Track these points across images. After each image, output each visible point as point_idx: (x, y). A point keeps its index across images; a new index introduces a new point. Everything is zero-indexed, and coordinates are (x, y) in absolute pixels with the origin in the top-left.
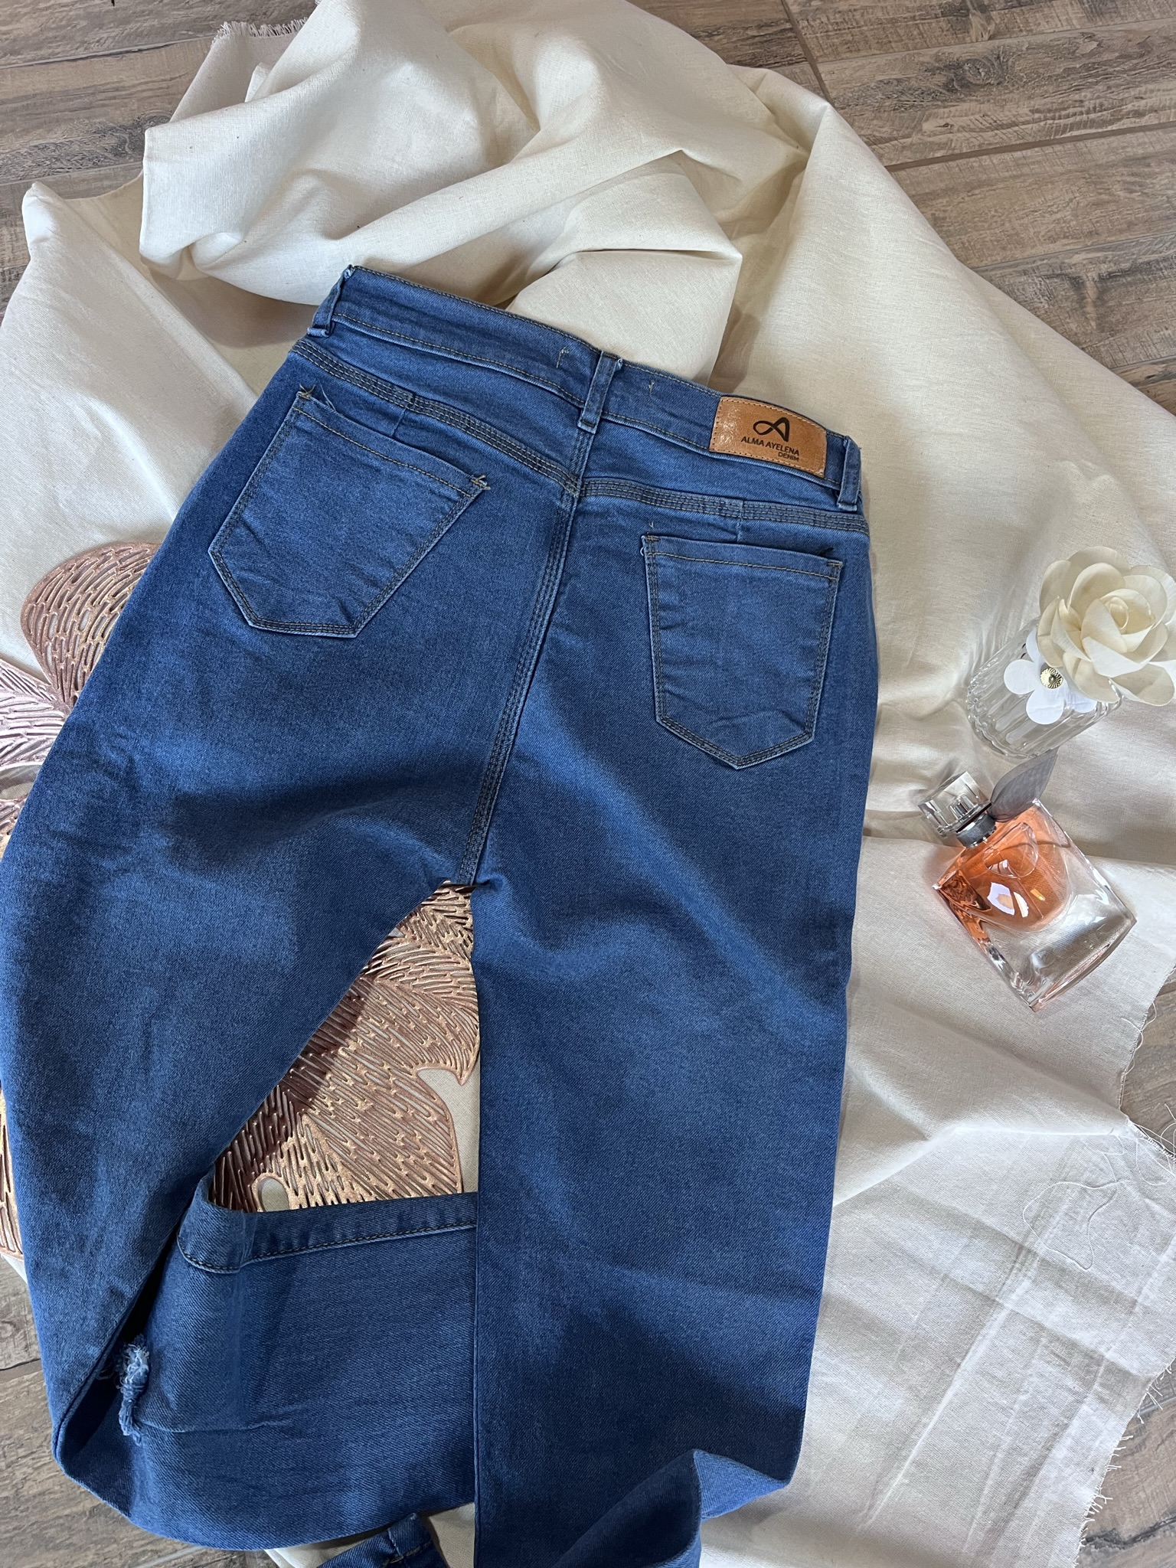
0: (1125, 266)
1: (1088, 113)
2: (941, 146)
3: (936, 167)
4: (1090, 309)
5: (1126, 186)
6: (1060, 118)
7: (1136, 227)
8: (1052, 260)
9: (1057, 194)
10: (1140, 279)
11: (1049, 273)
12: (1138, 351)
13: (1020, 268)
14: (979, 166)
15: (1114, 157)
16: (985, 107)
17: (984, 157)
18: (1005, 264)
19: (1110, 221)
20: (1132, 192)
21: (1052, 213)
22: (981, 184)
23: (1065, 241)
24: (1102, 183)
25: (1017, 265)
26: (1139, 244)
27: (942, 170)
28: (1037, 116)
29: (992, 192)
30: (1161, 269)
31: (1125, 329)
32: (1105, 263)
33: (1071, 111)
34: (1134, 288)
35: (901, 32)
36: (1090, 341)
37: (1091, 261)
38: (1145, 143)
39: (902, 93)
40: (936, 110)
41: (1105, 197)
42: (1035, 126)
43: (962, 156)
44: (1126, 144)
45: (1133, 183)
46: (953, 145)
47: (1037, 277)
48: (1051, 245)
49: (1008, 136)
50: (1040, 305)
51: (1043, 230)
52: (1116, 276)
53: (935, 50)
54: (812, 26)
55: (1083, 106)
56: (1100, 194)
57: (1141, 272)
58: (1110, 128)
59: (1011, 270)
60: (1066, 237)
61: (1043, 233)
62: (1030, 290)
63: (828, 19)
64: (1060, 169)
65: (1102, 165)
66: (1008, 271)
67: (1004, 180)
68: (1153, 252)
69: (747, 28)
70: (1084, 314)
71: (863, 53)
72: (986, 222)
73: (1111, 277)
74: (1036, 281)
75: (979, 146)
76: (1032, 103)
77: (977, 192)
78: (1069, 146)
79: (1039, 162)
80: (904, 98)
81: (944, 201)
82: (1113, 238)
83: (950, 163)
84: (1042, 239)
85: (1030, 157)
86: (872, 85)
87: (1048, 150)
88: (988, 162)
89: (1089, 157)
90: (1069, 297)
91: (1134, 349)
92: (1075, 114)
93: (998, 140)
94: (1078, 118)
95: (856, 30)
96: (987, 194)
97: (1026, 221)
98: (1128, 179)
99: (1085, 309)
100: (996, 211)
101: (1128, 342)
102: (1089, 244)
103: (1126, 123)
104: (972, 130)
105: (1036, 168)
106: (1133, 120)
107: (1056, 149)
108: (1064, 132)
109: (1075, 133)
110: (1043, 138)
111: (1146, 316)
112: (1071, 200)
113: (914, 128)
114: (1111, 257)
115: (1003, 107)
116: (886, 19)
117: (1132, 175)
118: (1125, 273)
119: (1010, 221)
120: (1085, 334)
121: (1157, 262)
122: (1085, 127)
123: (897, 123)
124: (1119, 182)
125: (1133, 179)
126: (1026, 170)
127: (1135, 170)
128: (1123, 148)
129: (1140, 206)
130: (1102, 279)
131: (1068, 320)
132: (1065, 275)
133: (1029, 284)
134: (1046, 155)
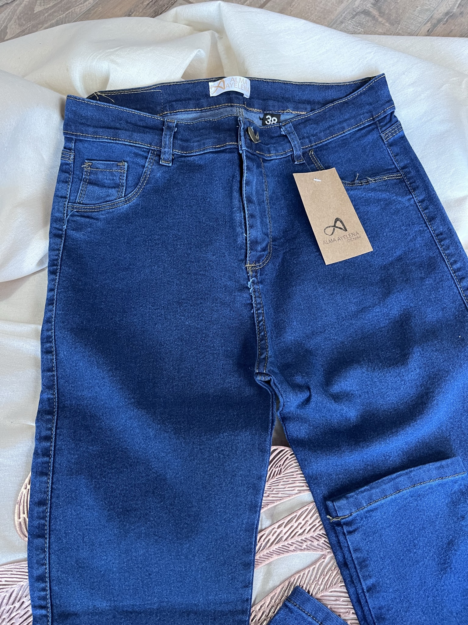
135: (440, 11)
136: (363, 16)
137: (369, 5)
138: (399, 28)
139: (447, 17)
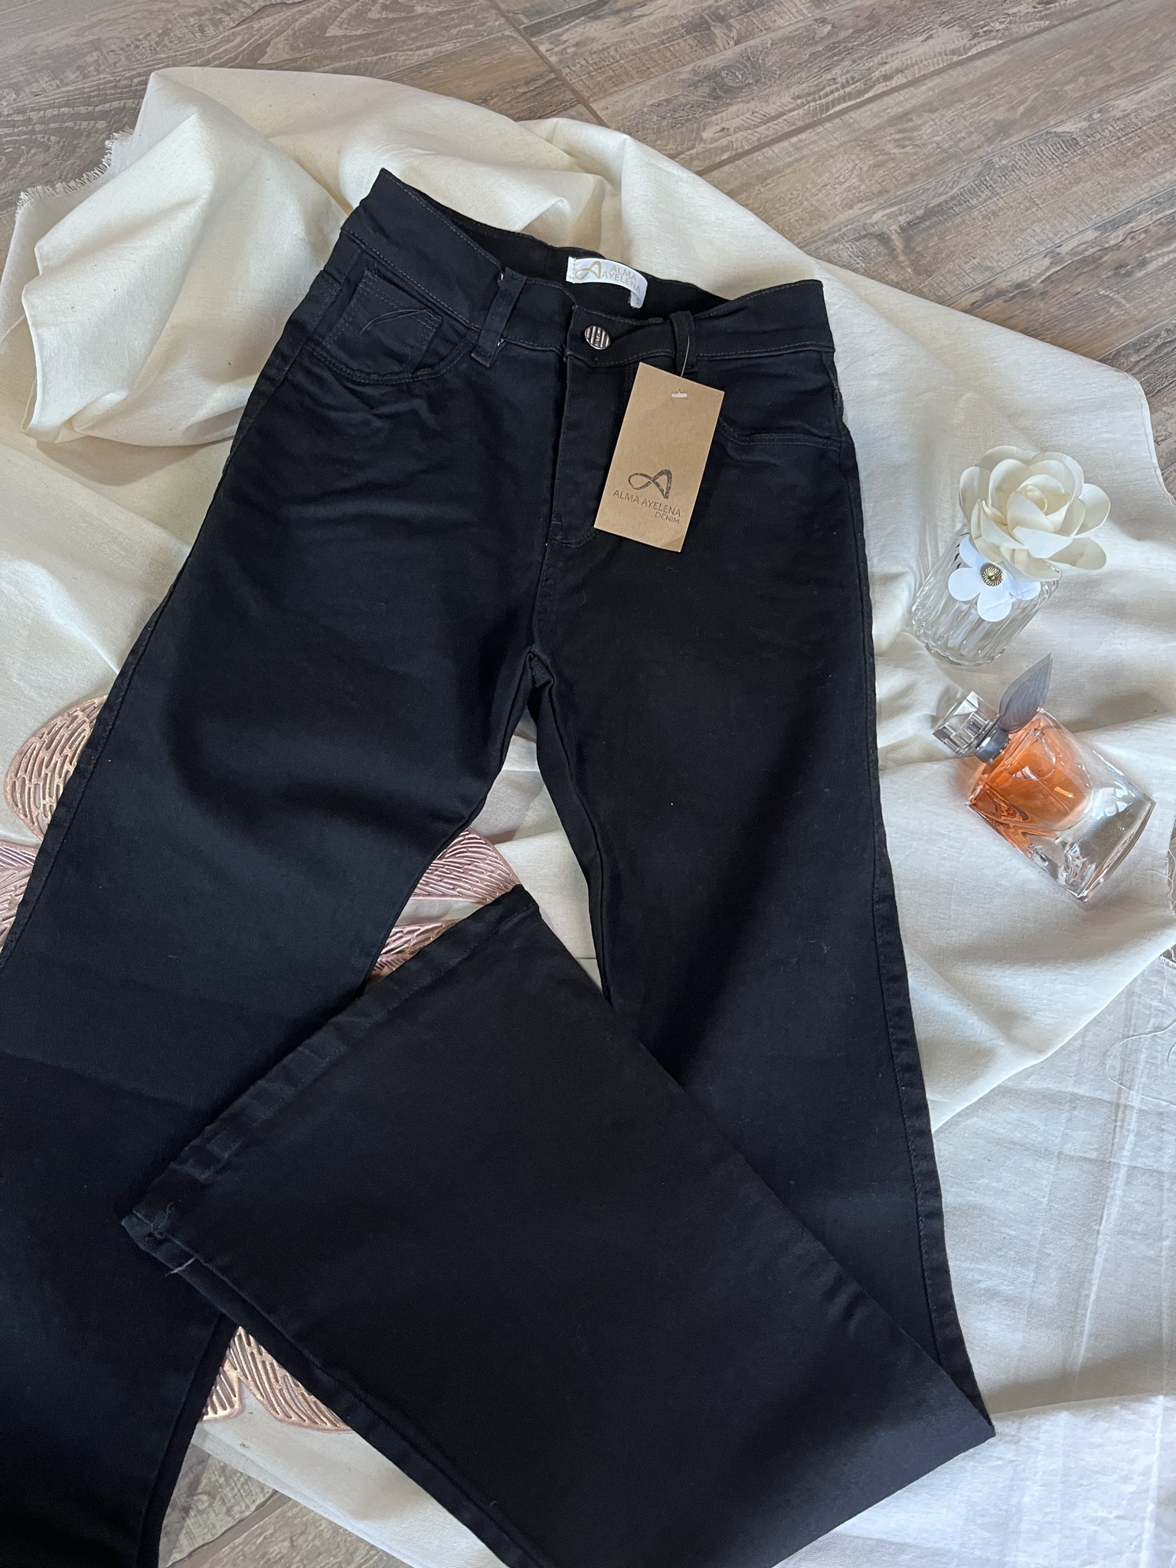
0: (920, 213)
1: (843, 87)
2: (724, 149)
3: (726, 168)
4: (902, 258)
5: (897, 143)
6: (820, 99)
7: (918, 177)
8: (856, 224)
9: (839, 165)
10: (936, 221)
11: (856, 236)
12: (956, 284)
13: (829, 239)
14: (763, 159)
15: (878, 121)
16: (752, 105)
17: (766, 149)
18: (815, 239)
19: (894, 177)
20: (904, 147)
21: (840, 183)
22: (770, 174)
23: (860, 205)
24: (875, 146)
25: (827, 235)
26: (925, 190)
27: (732, 170)
28: (799, 101)
29: (782, 179)
30: (952, 208)
31: (939, 268)
32: (901, 214)
33: (828, 89)
34: (934, 230)
35: (656, 57)
36: (911, 284)
37: (889, 216)
38: (902, 101)
39: (675, 111)
40: (709, 119)
41: (882, 158)
42: (801, 111)
43: (745, 153)
44: (884, 107)
45: (903, 139)
46: (735, 145)
47: (847, 242)
48: (850, 212)
49: (781, 126)
50: (858, 265)
51: (839, 200)
52: (916, 224)
53: (690, 67)
54: (574, 72)
55: (837, 83)
56: (878, 156)
57: (935, 215)
58: (867, 96)
59: (822, 242)
60: (860, 201)
61: (839, 203)
62: (844, 255)
63: (587, 62)
64: (835, 143)
65: (870, 130)
66: (820, 243)
67: (790, 164)
68: (940, 194)
69: (517, 87)
70: (899, 263)
71: (627, 85)
72: (787, 205)
73: (911, 226)
74: (847, 246)
75: (758, 140)
76: (792, 91)
77: (769, 181)
78: (837, 121)
79: (814, 142)
80: (677, 115)
82: (902, 192)
83: (737, 162)
84: (840, 208)
85: (805, 140)
86: (645, 110)
87: (820, 129)
88: (771, 153)
90: (881, 253)
91: (951, 283)
92: (832, 92)
93: (773, 132)
94: (836, 95)
95: (615, 65)
96: (779, 181)
97: (821, 196)
98: (897, 136)
99: (898, 259)
100: (792, 194)
101: (945, 278)
102: (882, 202)
103: (879, 89)
104: (746, 129)
105: (815, 148)
106: (884, 84)
107: (826, 127)
108: (828, 109)
109: (838, 108)
110: (811, 120)
111: (952, 252)
112: (854, 168)
113: (695, 140)
114: (905, 208)
115: (767, 101)
116: (639, 49)
117: (899, 132)
118: (922, 219)
119: (807, 200)
120: (905, 280)
121: (946, 202)
122: (844, 101)
123: (678, 139)
124: (890, 141)
125: (900, 136)
126: (805, 152)
127: (900, 127)
128: (884, 110)
129: (915, 157)
130: (903, 229)
131: (886, 273)
132: (871, 234)
133: (842, 250)
134: (818, 134)
135: (1009, 278)
136: (875, 243)
137: (894, 227)
138: (926, 283)
139: (1016, 292)
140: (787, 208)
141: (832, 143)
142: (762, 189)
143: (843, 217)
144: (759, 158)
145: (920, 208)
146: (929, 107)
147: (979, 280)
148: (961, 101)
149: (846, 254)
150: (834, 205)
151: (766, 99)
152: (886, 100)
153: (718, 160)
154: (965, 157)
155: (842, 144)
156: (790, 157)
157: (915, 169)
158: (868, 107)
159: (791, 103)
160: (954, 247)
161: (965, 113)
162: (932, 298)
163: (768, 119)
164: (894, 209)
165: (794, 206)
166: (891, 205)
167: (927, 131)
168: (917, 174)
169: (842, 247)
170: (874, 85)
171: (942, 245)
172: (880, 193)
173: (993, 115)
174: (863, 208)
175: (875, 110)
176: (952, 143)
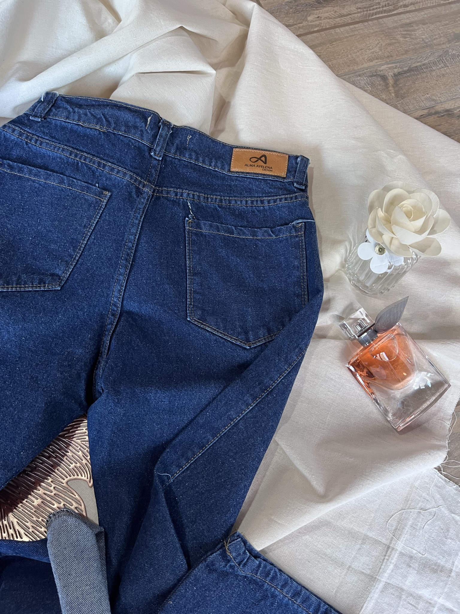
0: (406, 69)
1: (383, 7)
2: (316, 26)
3: (315, 34)
4: (391, 88)
5: (403, 36)
6: (370, 10)
7: (410, 52)
8: (372, 69)
9: (371, 42)
10: (413, 74)
11: (370, 75)
12: (415, 104)
13: (357, 74)
14: (335, 33)
15: (396, 24)
16: (336, 9)
17: (336, 29)
18: (350, 73)
19: (397, 51)
20: (406, 38)
21: (370, 49)
22: (336, 40)
23: (376, 61)
24: (391, 35)
25: (356, 72)
26: (411, 59)
27: (318, 36)
28: (359, 10)
29: (341, 43)
30: (422, 69)
31: (408, 96)
32: (396, 68)
33: (375, 7)
34: (411, 78)
36: (393, 102)
37: (390, 68)
38: (410, 18)
39: (297, 6)
41: (394, 41)
42: (359, 15)
43: (326, 29)
44: (401, 19)
45: (406, 34)
46: (322, 25)
47: (365, 77)
48: (371, 63)
49: (348, 19)
50: (368, 89)
51: (366, 57)
52: (402, 73)
55: (381, 5)
56: (391, 40)
57: (413, 71)
58: (393, 13)
59: (353, 75)
60: (377, 59)
61: (366, 58)
62: (362, 83)
64: (372, 31)
65: (391, 28)
66: (351, 75)
67: (346, 37)
68: (418, 62)
70: (389, 91)
72: (340, 55)
73: (399, 74)
74: (365, 78)
75: (334, 24)
76: (357, 5)
77: (334, 43)
78: (376, 21)
79: (362, 29)
80: (298, 8)
81: (320, 48)
82: (399, 58)
83: (321, 33)
84: (366, 61)
85: (358, 27)
87: (366, 24)
88: (339, 31)
89: (385, 25)
90: (381, 84)
91: (413, 104)
92: (377, 8)
93: (343, 22)
94: (378, 10)
96: (339, 44)
97: (358, 54)
98: (404, 33)
99: (389, 89)
100: (344, 51)
101: (410, 101)
102: (388, 61)
103: (401, 10)
104: (331, 18)
105: (361, 32)
106: (403, 9)
107: (369, 23)
108: (372, 16)
109: (377, 16)
110: (363, 19)
111: (417, 90)
112: (378, 43)
114: (398, 66)
115: (344, 8)
117: (405, 31)
118: (406, 72)
119: (351, 55)
120: (390, 99)
121: (421, 66)
122: (382, 13)
123: (296, 18)
124: (399, 34)
125: (405, 33)
126: (356, 33)
127: (406, 29)
128: (400, 20)
129: (410, 43)
130: (395, 75)
131: (381, 94)
132: (378, 75)
133: (361, 80)
134: (365, 26)
140: (340, 57)
141: (370, 31)
142: (330, 47)
143: (365, 65)
144: (332, 32)
145: (406, 67)
146: (423, 22)
147: (427, 105)
148: (440, 21)
149: (363, 82)
150: (363, 59)
151: (344, 7)
152: (403, 16)
153: (312, 30)
154: (435, 47)
155: (375, 32)
156: (348, 34)
157: (409, 49)
158: (393, 17)
159: (355, 10)
160: (419, 87)
161: (440, 28)
162: (401, 110)
163: (342, 16)
164: (393, 65)
165: (343, 57)
166: (392, 63)
167: (418, 33)
168: (409, 51)
169: (362, 79)
170: (398, 8)
171: (413, 86)
172: (388, 57)
173: (454, 30)
174: (377, 62)
175: (396, 19)
176: (430, 39)
